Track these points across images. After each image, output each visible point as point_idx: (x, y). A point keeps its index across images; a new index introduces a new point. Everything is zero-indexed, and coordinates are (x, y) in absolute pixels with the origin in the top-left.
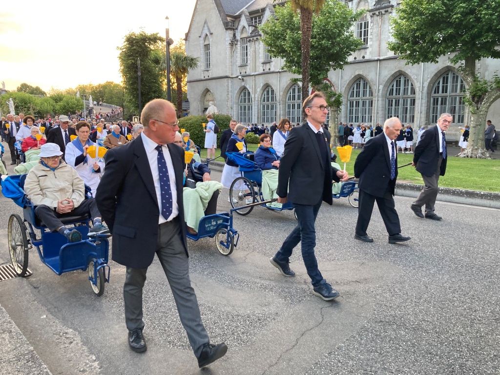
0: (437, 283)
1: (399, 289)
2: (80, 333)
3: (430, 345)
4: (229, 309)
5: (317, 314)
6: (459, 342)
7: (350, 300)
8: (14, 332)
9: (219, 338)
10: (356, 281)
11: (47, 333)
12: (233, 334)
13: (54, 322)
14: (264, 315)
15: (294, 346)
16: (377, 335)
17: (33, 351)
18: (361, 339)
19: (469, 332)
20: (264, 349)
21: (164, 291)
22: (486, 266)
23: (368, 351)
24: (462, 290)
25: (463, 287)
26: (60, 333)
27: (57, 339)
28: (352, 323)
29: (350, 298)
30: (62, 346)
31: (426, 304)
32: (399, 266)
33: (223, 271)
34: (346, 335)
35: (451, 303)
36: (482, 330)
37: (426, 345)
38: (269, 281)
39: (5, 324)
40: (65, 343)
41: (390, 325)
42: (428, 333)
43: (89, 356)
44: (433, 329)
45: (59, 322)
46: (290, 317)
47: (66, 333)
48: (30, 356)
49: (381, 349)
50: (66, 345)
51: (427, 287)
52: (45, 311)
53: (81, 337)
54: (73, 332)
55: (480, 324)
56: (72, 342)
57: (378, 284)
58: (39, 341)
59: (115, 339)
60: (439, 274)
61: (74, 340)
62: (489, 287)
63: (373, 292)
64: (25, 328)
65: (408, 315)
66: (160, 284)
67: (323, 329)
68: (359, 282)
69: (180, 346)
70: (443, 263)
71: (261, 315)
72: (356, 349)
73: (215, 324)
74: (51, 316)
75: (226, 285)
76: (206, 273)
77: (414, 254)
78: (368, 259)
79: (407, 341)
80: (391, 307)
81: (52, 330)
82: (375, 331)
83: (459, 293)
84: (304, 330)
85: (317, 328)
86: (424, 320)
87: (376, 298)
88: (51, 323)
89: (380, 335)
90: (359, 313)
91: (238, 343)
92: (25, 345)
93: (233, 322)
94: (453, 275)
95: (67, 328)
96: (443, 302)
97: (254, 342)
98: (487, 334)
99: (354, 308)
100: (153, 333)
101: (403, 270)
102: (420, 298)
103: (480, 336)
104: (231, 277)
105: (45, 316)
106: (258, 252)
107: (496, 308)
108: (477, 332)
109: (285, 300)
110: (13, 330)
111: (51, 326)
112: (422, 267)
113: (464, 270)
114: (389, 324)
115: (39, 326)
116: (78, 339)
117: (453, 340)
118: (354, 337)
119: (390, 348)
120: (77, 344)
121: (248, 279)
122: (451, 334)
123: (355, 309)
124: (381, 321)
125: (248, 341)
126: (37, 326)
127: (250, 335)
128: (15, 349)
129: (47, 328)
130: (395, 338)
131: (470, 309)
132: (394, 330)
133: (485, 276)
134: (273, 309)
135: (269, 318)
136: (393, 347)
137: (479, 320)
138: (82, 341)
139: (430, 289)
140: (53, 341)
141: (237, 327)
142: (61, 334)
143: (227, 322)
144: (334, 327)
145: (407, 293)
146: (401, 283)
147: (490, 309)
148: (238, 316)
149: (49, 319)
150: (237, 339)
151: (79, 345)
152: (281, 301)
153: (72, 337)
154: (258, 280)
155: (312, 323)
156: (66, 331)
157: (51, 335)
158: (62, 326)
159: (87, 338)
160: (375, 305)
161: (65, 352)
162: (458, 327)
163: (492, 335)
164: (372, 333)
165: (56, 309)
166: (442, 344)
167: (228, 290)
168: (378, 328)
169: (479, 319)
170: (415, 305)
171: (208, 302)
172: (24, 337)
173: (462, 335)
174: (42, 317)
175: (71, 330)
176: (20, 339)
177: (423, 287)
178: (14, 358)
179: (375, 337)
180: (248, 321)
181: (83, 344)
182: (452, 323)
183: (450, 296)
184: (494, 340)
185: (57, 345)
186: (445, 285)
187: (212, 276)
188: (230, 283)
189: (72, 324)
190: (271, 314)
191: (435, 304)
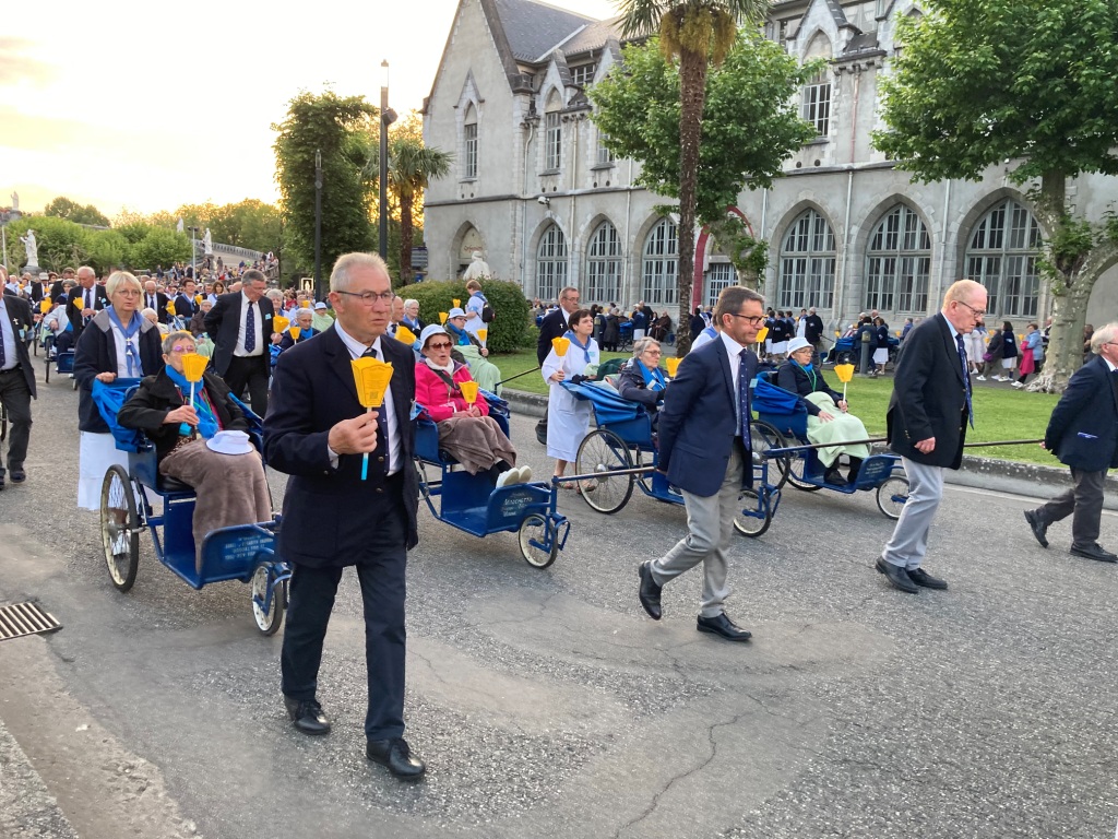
0: (973, 676)
1: (887, 688)
2: (162, 766)
3: (957, 819)
4: (502, 722)
5: (700, 741)
6: (1021, 814)
7: (776, 710)
8: (14, 762)
9: (478, 789)
10: (791, 666)
11: (88, 765)
12: (510, 780)
13: (105, 741)
14: (582, 738)
15: (647, 812)
16: (835, 793)
17: (56, 806)
18: (801, 801)
19: (1043, 792)
20: (578, 815)
21: (357, 675)
22: (1083, 642)
23: (815, 828)
24: (1030, 693)
25: (1033, 687)
26: (118, 765)
27: (109, 781)
28: (779, 763)
29: (776, 705)
30: (122, 798)
31: (947, 726)
32: (887, 634)
33: (492, 636)
34: (767, 791)
35: (1005, 723)
36: (1073, 786)
37: (945, 819)
38: (594, 661)
40: (128, 790)
41: (865, 769)
42: (951, 791)
43: (181, 822)
44: (962, 783)
45: (118, 741)
46: (639, 746)
47: (132, 767)
48: (49, 819)
49: (846, 825)
50: (131, 795)
51: (950, 685)
52: (84, 716)
53: (164, 778)
54: (148, 764)
55: (1068, 772)
56: (144, 790)
57: (840, 674)
58: (68, 783)
59: (242, 784)
60: (978, 655)
61: (149, 784)
62: (1091, 688)
63: (828, 692)
64: (38, 751)
65: (908, 747)
66: (348, 660)
67: (714, 776)
68: (798, 669)
69: (388, 805)
70: (986, 631)
71: (574, 739)
72: (789, 824)
73: (469, 756)
74: (98, 728)
75: (498, 666)
76: (452, 637)
77: (923, 608)
78: (817, 617)
79: (904, 810)
80: (868, 728)
81: (99, 759)
82: (832, 782)
83: (1023, 700)
84: (670, 776)
85: (700, 772)
86: (944, 762)
87: (835, 707)
88: (98, 743)
89: (842, 793)
90: (796, 740)
91: (522, 802)
92: (38, 793)
93: (511, 752)
94: (1008, 658)
95: (133, 755)
96: (986, 721)
97: (558, 800)
98: (1084, 797)
99: (784, 727)
100: (329, 772)
101: (897, 644)
102: (935, 711)
103: (1070, 802)
104: (510, 648)
105: (85, 727)
106: (572, 594)
107: (1104, 738)
108: (1062, 792)
109: (630, 706)
110: (12, 757)
111: (99, 749)
112: (940, 638)
113: (1033, 648)
114: (863, 766)
115: (71, 748)
116: (157, 783)
117: (1007, 809)
118: (784, 796)
119: (865, 823)
120: (155, 793)
121: (547, 655)
122: (1003, 794)
123: (786, 731)
124: (846, 761)
125: (543, 798)
126: (65, 749)
127: (548, 784)
128: (14, 801)
129: (90, 754)
130: (876, 800)
131: (1046, 737)
132: (876, 783)
133: (1082, 664)
134: (601, 725)
135: (593, 745)
136: (872, 820)
137: (1065, 764)
138: (166, 788)
139: (957, 689)
140: (101, 786)
141: (519, 764)
142: (120, 769)
143: (497, 753)
144: (738, 770)
145: (905, 698)
146: (891, 674)
147: (1093, 741)
148: (522, 738)
149: (95, 734)
150: (518, 792)
151: (160, 795)
152: (622, 707)
153: (145, 776)
154: (569, 659)
155: (689, 761)
156: (132, 762)
157: (95, 770)
158: (122, 752)
159: (177, 780)
160: (833, 725)
161: (127, 812)
162: (1019, 779)
163: (1096, 799)
164: (825, 786)
165: (110, 711)
166: (982, 816)
167: (503, 681)
168: (840, 777)
169: (1068, 761)
170: (924, 725)
171: (455, 705)
172: (35, 773)
173: (1028, 798)
174: (79, 729)
175: (143, 761)
176: (26, 778)
177: (941, 685)
178: (13, 821)
179: (833, 797)
180: (546, 750)
181: (167, 795)
182: (1004, 769)
183: (1001, 708)
184: (1100, 810)
185: (109, 792)
186: (992, 681)
187: (466, 646)
188: (505, 663)
189: (145, 746)
190: (597, 736)
191: (968, 725)
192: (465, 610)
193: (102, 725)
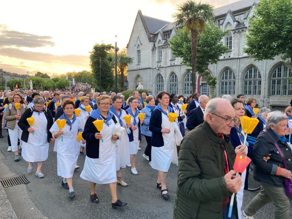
4: (139, 208)
8: (14, 218)
11: (33, 218)
13: (38, 212)
14: (159, 213)
21: (102, 195)
33: (138, 185)
39: (10, 212)
45: (41, 212)
52: (33, 205)
54: (48, 218)
64: (21, 215)
66: (100, 191)
71: (157, 213)
75: (139, 193)
81: (36, 217)
88: (36, 213)
93: (140, 216)
95: (44, 216)
104: (143, 188)
105: (33, 209)
110: (13, 216)
111: (36, 214)
115: (29, 214)
126: (28, 214)
129: (33, 216)
134: (165, 209)
135: (162, 215)
148: (144, 213)
149: (35, 210)
158: (41, 215)
165: (40, 204)
174: (32, 209)
175: (46, 218)
180: (150, 216)
187: (131, 188)
188: (141, 192)
189: (47, 214)
190: (163, 213)
191: (266, 211)
192: (131, 178)
193: (37, 208)
